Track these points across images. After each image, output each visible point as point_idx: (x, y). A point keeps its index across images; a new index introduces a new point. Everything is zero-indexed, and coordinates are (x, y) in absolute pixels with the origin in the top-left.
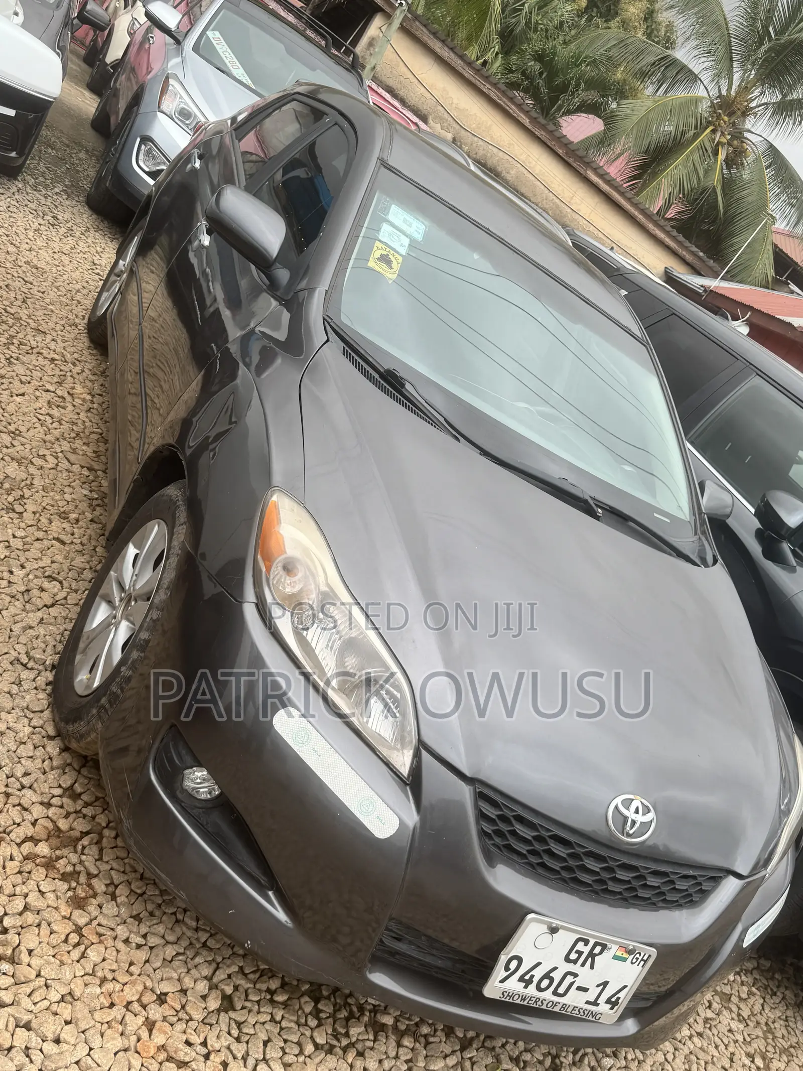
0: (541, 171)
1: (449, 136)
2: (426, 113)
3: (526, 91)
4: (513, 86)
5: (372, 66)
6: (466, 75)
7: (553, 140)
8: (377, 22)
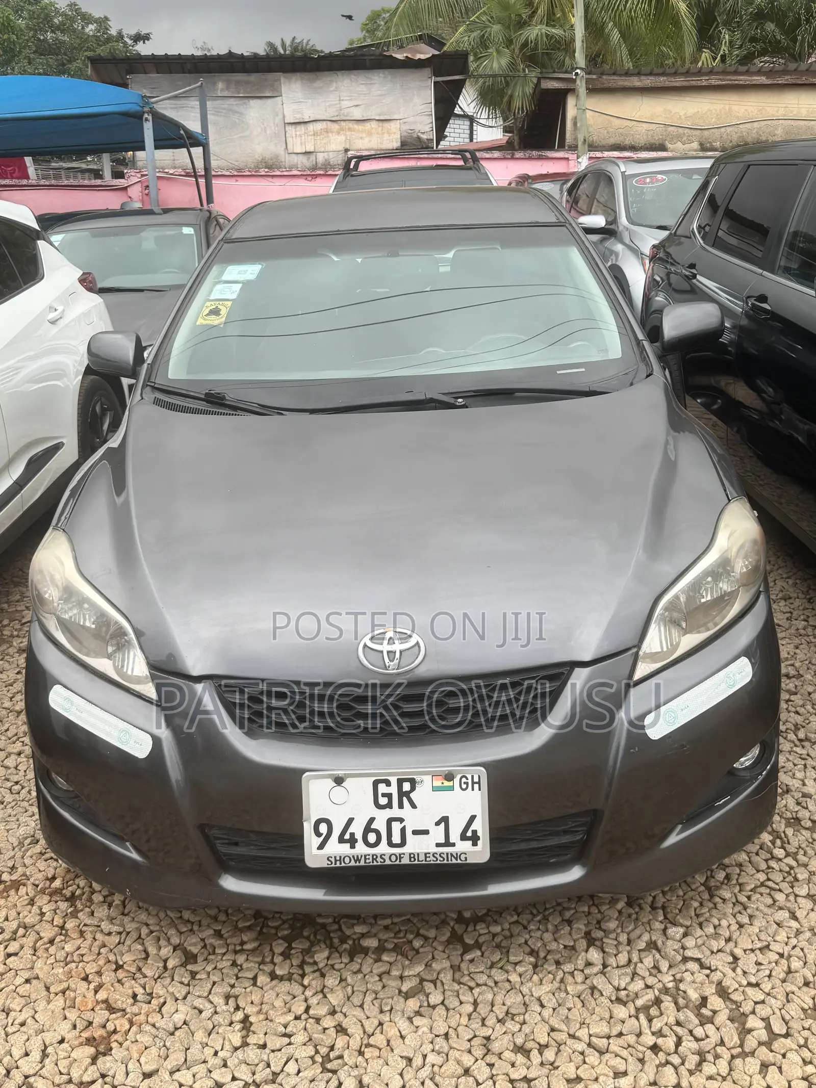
0: (808, 111)
1: (695, 145)
2: (661, 142)
3: (763, 53)
4: (746, 59)
5: (582, 140)
6: (677, 84)
7: (802, 76)
8: (571, 102)
